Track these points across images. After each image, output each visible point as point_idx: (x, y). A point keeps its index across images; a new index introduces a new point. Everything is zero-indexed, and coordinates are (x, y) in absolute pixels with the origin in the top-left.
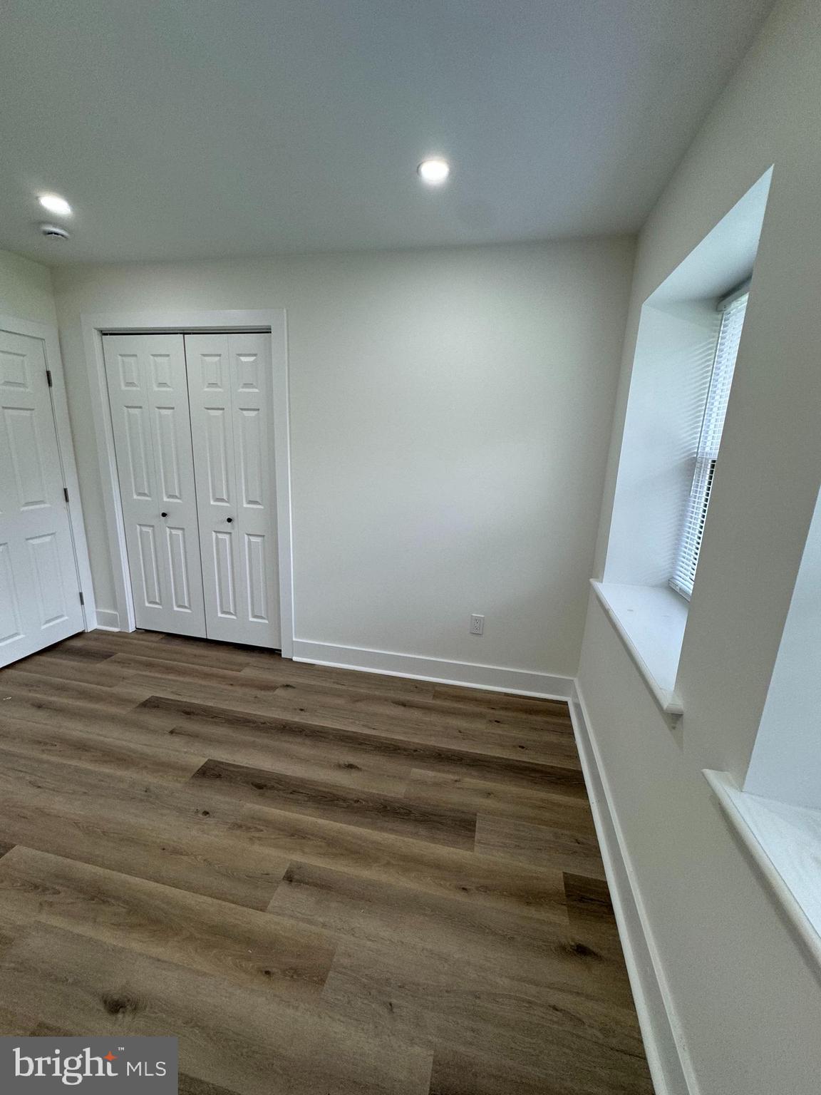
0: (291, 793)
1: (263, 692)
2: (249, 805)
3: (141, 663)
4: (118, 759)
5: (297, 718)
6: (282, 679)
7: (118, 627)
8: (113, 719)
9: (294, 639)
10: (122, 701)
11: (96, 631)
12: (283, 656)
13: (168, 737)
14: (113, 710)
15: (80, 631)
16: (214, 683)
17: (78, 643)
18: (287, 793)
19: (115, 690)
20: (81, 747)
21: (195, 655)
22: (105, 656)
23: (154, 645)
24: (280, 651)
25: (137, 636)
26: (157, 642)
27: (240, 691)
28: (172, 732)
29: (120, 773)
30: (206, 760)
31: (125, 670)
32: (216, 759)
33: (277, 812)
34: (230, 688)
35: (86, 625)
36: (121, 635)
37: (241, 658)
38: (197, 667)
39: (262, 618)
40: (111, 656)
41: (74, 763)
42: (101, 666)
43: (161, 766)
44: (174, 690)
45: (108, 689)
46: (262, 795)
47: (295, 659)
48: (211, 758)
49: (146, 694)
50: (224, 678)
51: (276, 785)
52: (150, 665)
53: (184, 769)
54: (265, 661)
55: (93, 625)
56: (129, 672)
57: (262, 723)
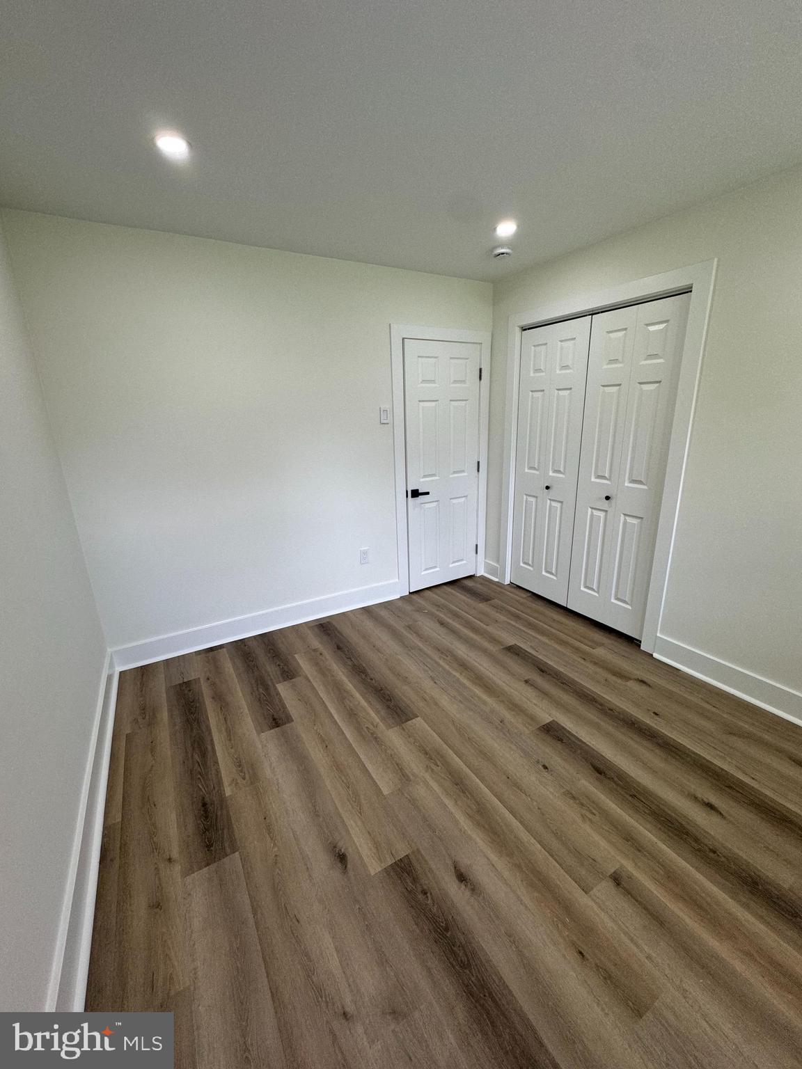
0: (631, 795)
1: (614, 678)
2: (583, 781)
3: (509, 612)
4: (485, 685)
5: (648, 720)
6: (638, 673)
7: (497, 578)
8: (485, 651)
9: (658, 635)
10: (493, 640)
11: (482, 577)
12: (642, 648)
13: (523, 684)
14: (487, 645)
15: (472, 574)
16: (567, 652)
17: (469, 583)
18: (627, 794)
19: (490, 629)
20: (463, 665)
21: (554, 620)
22: (485, 599)
23: (522, 600)
24: (640, 642)
25: (510, 589)
26: (523, 598)
27: (591, 668)
28: (526, 682)
29: (485, 697)
30: (552, 719)
31: (498, 614)
32: (559, 722)
33: (614, 806)
34: (582, 662)
35: (476, 571)
36: (499, 585)
37: (598, 636)
38: (554, 631)
39: (625, 602)
40: (490, 600)
41: (457, 675)
42: (483, 606)
43: (516, 708)
44: (533, 645)
45: (485, 626)
46: (597, 779)
47: (656, 655)
48: (556, 720)
49: (511, 641)
50: (577, 650)
51: (616, 779)
52: (517, 617)
53: (533, 718)
54: (622, 647)
55: (481, 572)
56: (501, 617)
57: (609, 709)
